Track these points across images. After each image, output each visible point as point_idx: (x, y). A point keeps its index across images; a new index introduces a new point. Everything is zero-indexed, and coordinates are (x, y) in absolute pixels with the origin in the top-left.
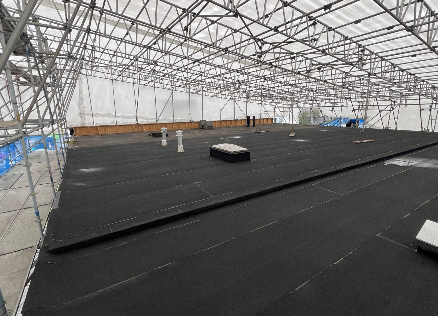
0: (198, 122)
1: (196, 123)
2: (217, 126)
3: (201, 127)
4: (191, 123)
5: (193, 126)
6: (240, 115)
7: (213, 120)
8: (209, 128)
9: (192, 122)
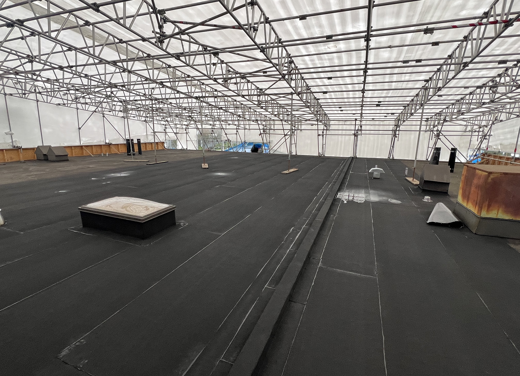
0: (33, 149)
1: (27, 151)
2: (74, 155)
3: (42, 158)
4: (16, 152)
5: (21, 156)
6: (115, 137)
7: (66, 145)
8: (58, 159)
9: (17, 149)
